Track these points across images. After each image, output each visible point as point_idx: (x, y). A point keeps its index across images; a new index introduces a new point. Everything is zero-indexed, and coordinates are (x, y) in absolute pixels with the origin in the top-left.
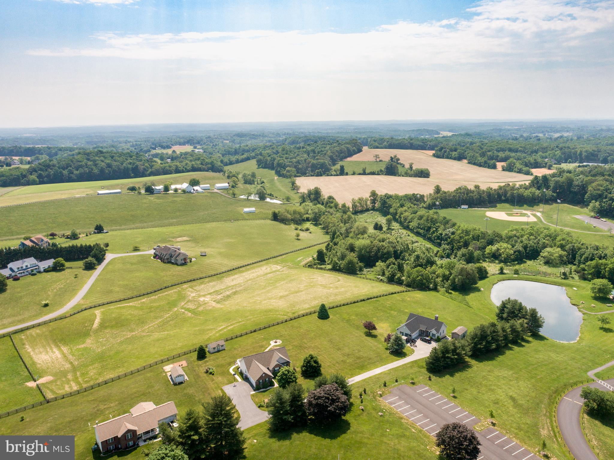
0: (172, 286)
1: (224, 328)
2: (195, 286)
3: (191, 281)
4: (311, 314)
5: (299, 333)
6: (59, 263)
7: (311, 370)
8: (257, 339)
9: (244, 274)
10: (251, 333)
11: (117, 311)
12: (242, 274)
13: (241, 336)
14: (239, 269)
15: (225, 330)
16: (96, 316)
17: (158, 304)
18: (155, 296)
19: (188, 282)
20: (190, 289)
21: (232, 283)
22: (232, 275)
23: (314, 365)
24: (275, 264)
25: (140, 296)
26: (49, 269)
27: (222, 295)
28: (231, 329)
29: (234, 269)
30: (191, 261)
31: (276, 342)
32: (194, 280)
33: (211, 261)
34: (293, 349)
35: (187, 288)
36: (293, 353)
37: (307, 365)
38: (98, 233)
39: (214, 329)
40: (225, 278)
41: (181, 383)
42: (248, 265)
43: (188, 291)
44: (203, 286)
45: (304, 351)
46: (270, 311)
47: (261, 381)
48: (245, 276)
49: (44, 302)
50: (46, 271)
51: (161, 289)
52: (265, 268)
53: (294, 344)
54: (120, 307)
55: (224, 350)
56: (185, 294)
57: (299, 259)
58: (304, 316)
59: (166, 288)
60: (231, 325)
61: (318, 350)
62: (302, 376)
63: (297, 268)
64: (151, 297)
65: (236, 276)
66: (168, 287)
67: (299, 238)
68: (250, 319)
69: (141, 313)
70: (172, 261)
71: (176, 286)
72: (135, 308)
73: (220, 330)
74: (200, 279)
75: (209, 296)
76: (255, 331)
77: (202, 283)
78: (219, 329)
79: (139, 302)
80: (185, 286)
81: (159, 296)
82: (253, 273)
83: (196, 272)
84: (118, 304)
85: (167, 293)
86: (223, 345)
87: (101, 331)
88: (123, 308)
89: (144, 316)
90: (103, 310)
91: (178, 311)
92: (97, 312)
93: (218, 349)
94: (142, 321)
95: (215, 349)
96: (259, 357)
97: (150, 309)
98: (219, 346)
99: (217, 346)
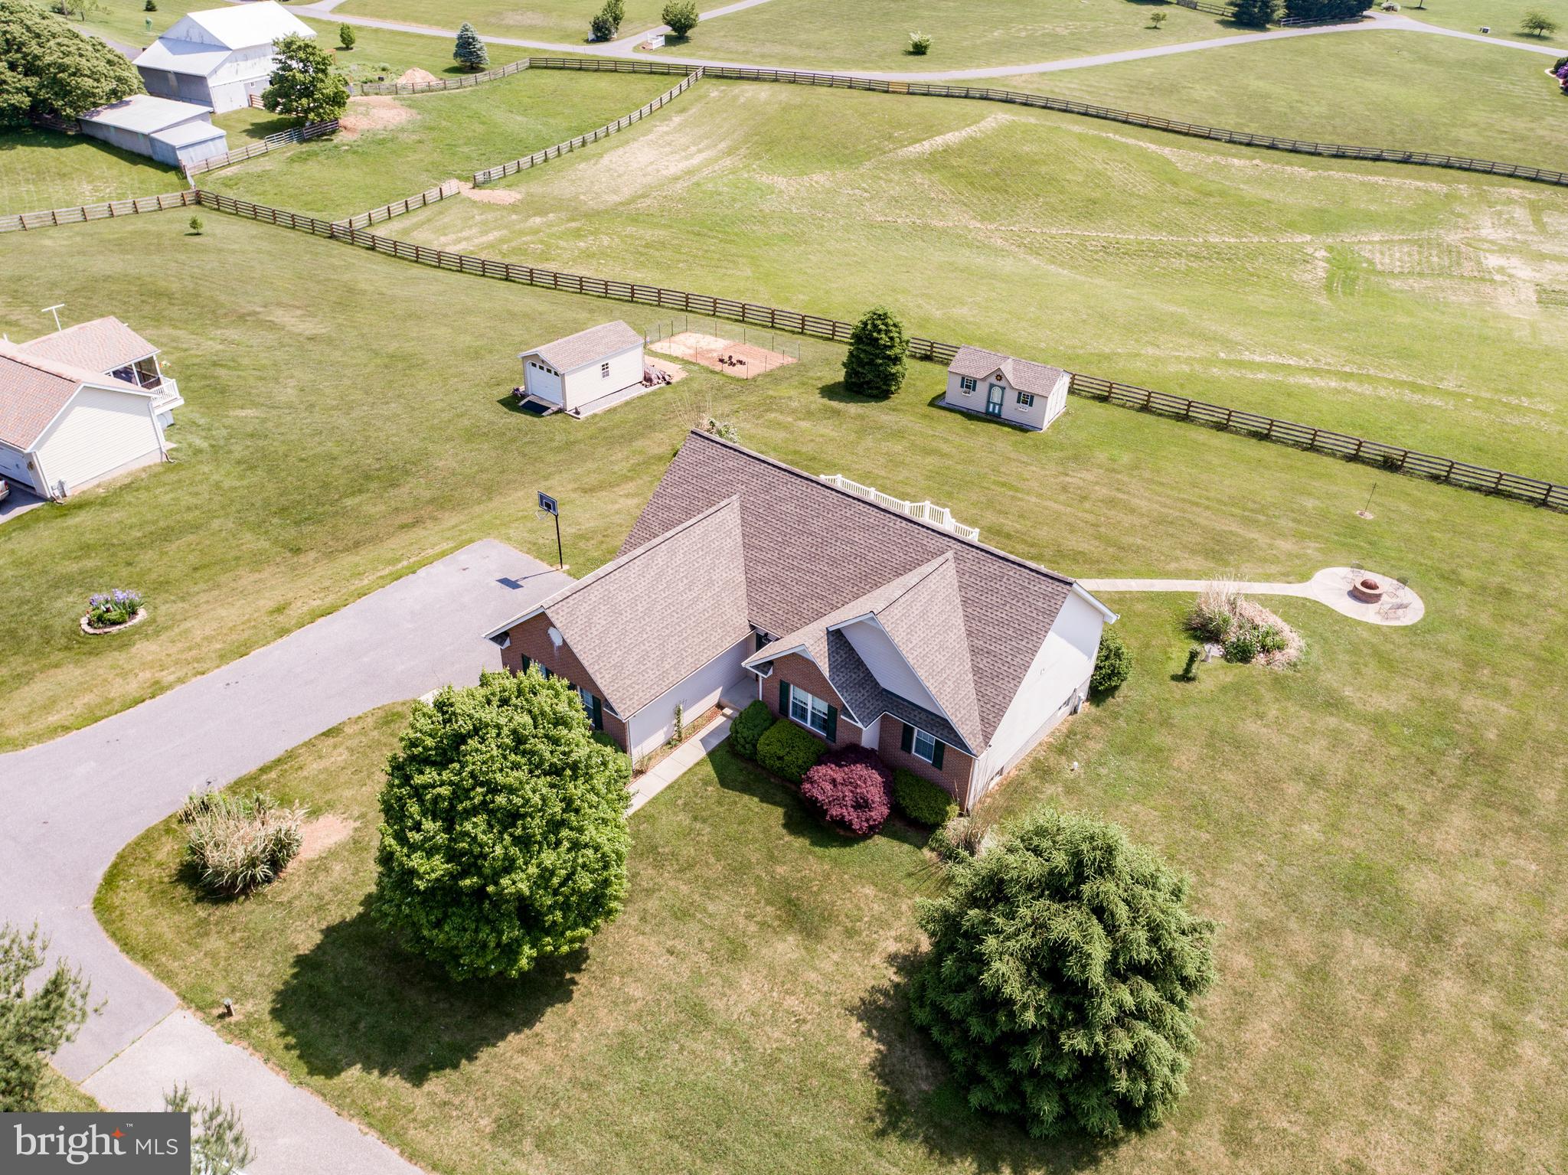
0: (1447, 166)
8: (1311, 504)
10: (1354, 458)
13: (1263, 437)
16: (978, 122)
17: (1268, 195)
18: (1316, 169)
20: (1520, 213)
25: (1249, 144)
31: (1365, 594)
35: (1509, 201)
36: (1315, 746)
41: (536, 409)
43: (1499, 213)
45: (1429, 820)
49: (917, 37)
51: (1377, 159)
53: (1476, 702)
54: (1106, 140)
56: (1460, 216)
59: (1406, 161)
60: (1345, 376)
64: (1288, 163)
66: (1422, 164)
68: (1514, 409)
69: (1149, 188)
71: (1464, 174)
72: (1161, 169)
76: (1391, 464)
79: (1211, 159)
80: (1512, 190)
84: (1116, 132)
85: (1379, 179)
86: (1032, 397)
87: (903, 171)
88: (1111, 146)
89: (1134, 202)
90: (1033, 120)
91: (1300, 248)
92: (998, 117)
93: (989, 402)
94: (1090, 210)
95: (974, 390)
96: (790, 507)
97: (1210, 194)
98: (1002, 383)
99: (993, 380)
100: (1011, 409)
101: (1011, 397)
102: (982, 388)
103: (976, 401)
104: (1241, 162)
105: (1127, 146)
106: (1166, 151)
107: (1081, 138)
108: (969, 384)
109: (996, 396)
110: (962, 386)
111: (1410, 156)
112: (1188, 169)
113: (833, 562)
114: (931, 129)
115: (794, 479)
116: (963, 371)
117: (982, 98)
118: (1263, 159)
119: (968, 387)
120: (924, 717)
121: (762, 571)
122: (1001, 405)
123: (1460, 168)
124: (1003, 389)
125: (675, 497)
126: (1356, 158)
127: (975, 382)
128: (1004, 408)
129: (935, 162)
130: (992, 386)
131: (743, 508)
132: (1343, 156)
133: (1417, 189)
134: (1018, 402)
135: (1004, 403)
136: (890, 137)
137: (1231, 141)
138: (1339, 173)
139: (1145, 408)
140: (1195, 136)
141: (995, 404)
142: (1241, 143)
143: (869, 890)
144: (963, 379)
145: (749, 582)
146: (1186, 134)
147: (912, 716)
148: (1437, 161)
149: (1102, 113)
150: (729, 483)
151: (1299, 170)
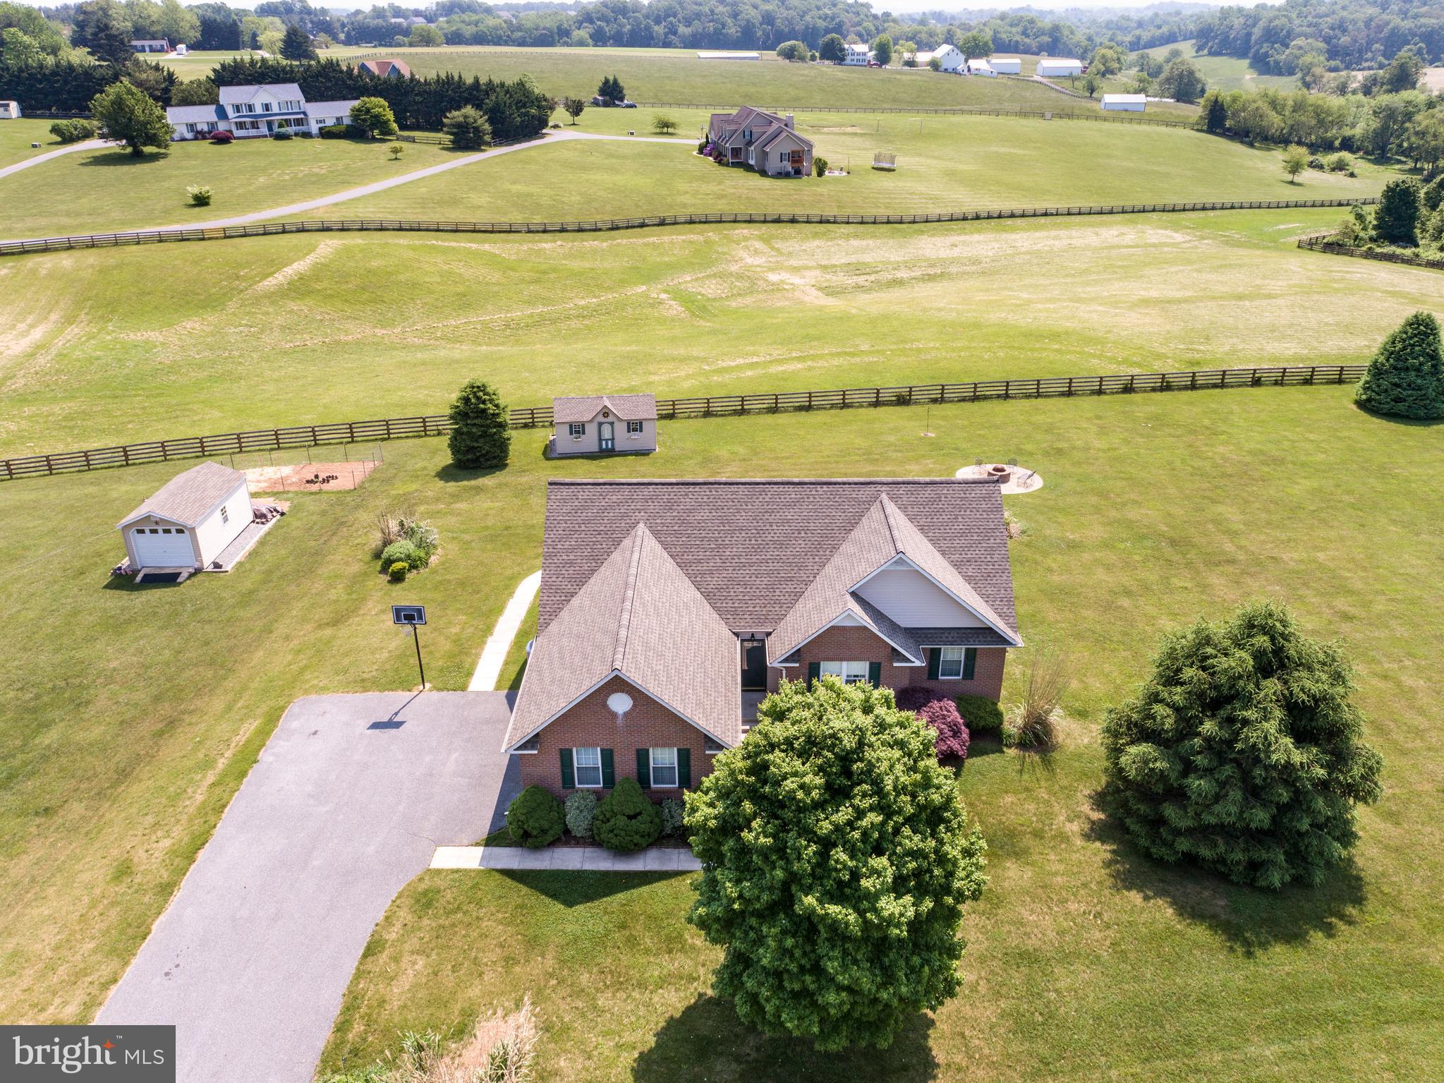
0: (692, 222)
1: (752, 366)
2: (784, 238)
3: (778, 221)
4: (1308, 382)
5: (1197, 463)
6: (368, 111)
7: (1228, 810)
8: (892, 439)
9: (1013, 236)
10: (875, 403)
11: (411, 254)
12: (1004, 236)
13: (805, 407)
14: (1002, 220)
15: (749, 373)
16: (313, 250)
17: (587, 265)
18: (606, 240)
19: (765, 222)
20: (758, 245)
21: (945, 253)
22: (963, 231)
23: (1286, 750)
24: (1166, 228)
25: (545, 231)
26: (334, 129)
27: (872, 278)
28: (784, 372)
29: (977, 218)
30: (820, 174)
31: (1001, 478)
32: (793, 221)
33: (900, 184)
34: (1107, 545)
35: (746, 239)
36: (1100, 574)
37: (1187, 727)
38: (606, 105)
39: (704, 360)
40: (925, 237)
42: (1046, 214)
43: (747, 247)
44: (817, 243)
45: (1204, 587)
46: (1055, 336)
47: (587, 758)
48: (1015, 240)
49: (194, 190)
50: (326, 134)
51: (642, 225)
52: (1116, 233)
53: (1133, 514)
54: (434, 247)
55: (644, 453)
56: (725, 254)
57: (1282, 227)
58: (1257, 382)
59: (662, 223)
60: (799, 359)
61: (1341, 603)
62: (1097, 832)
63: (1269, 248)
64: (583, 240)
65: (976, 237)
66: (675, 223)
67: (1297, 179)
68: (919, 350)
69: (496, 276)
70: (752, 162)
71: (706, 226)
72: (493, 261)
73: (720, 371)
74: (821, 222)
75: (818, 273)
76: (903, 400)
77: (816, 235)
78: (721, 364)
79: (525, 247)
80: (743, 231)
81: (618, 245)
82: (1057, 238)
83: (820, 201)
84: (437, 240)
85: (652, 239)
86: (641, 423)
87: (273, 303)
88: (445, 251)
89: (495, 289)
90: (360, 241)
91: (645, 295)
92: (327, 246)
93: (600, 440)
94: (465, 301)
95: (584, 433)
96: (704, 514)
97: (545, 272)
98: (610, 419)
99: (601, 419)
100: (623, 439)
101: (621, 429)
102: (591, 430)
103: (589, 442)
104: (550, 246)
105: (453, 248)
106: (487, 247)
107: (414, 248)
108: (577, 429)
109: (607, 433)
110: (571, 434)
111: (664, 220)
112: (513, 257)
113: (781, 545)
114: (275, 264)
115: (691, 488)
116: (569, 419)
117: (299, 231)
118: (563, 240)
119: (578, 432)
120: (956, 635)
121: (713, 582)
122: (613, 439)
123: (700, 222)
124: (612, 424)
125: (572, 550)
126: (627, 228)
127: (583, 425)
128: (616, 441)
129: (300, 288)
130: (600, 424)
131: (656, 534)
132: (617, 228)
133: (684, 241)
134: (629, 431)
135: (616, 437)
136: (238, 277)
137: (529, 232)
138: (623, 240)
139: (708, 414)
140: (500, 232)
141: (607, 440)
142: (538, 232)
143: (1009, 799)
144: (571, 426)
145: (707, 596)
146: (492, 232)
147: (944, 639)
148: (682, 220)
149: (415, 226)
150: (625, 516)
151: (590, 243)
